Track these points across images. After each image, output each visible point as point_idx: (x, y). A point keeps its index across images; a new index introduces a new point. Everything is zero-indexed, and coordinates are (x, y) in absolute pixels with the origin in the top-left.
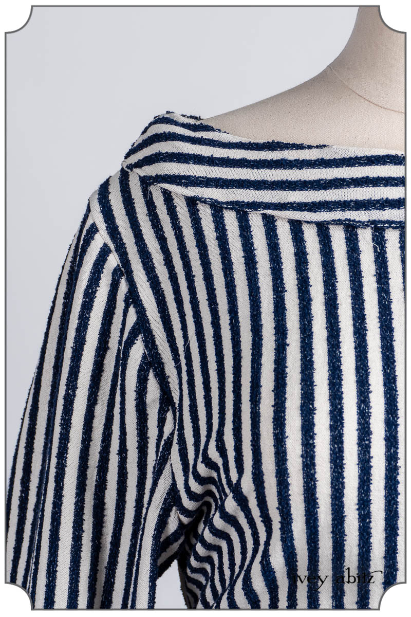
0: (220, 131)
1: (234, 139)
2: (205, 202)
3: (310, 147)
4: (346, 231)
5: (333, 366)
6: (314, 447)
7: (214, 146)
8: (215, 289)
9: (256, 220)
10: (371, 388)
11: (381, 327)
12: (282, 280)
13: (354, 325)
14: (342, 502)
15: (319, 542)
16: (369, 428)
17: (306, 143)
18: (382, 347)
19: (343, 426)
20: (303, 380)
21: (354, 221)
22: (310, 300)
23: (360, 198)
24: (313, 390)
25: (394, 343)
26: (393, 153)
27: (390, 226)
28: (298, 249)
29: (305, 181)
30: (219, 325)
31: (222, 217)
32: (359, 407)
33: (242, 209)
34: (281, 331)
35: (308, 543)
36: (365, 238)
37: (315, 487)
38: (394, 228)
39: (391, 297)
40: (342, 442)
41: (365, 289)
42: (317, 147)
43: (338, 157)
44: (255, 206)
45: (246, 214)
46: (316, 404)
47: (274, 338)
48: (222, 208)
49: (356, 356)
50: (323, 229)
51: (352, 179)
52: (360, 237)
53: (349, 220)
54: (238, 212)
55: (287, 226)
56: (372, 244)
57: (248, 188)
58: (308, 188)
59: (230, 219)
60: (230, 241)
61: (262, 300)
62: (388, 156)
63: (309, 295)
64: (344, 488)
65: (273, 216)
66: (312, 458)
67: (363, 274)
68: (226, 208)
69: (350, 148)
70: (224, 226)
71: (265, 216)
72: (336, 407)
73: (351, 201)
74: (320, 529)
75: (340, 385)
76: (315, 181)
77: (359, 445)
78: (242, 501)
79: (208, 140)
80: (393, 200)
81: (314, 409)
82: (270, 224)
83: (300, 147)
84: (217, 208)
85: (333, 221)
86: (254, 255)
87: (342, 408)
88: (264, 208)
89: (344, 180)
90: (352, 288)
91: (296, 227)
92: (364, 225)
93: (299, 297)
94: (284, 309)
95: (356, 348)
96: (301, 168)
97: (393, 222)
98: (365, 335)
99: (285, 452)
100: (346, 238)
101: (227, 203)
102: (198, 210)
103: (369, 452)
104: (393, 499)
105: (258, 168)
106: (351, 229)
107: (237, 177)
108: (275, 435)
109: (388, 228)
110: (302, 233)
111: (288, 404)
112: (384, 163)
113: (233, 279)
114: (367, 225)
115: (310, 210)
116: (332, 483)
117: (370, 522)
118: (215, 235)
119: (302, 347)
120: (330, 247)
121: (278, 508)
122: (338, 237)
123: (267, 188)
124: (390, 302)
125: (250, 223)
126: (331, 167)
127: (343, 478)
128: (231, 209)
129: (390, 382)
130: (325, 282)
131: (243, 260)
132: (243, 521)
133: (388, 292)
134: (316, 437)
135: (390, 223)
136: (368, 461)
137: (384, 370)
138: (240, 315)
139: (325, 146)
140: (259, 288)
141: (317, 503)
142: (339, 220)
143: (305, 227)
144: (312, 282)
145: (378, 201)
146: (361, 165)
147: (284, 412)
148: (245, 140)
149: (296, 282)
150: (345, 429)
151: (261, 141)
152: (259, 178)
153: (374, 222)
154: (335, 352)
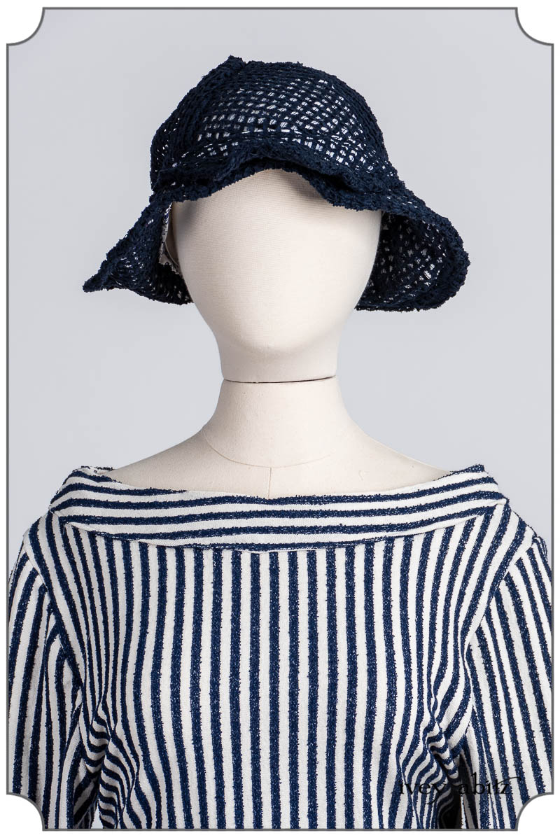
0: (115, 481)
1: (124, 487)
2: (100, 535)
3: (175, 492)
4: (195, 552)
5: (176, 646)
6: (160, 700)
7: (110, 493)
8: (105, 598)
9: (135, 547)
10: (201, 660)
11: (213, 619)
12: (149, 588)
13: (194, 618)
14: (182, 738)
15: (171, 770)
16: (199, 687)
17: (173, 489)
18: (212, 632)
19: (180, 686)
20: (154, 655)
21: (200, 545)
22: (166, 601)
23: (206, 528)
24: (161, 661)
25: (221, 629)
26: (230, 495)
27: (225, 548)
28: (161, 566)
29: (169, 517)
30: (107, 623)
31: (112, 546)
32: (192, 673)
33: (125, 539)
34: (144, 624)
35: (164, 772)
36: (208, 556)
37: (162, 728)
38: (227, 549)
39: (222, 597)
40: (179, 696)
41: (204, 593)
42: (179, 492)
43: (193, 499)
44: (134, 536)
45: (128, 542)
46: (162, 671)
47: (140, 629)
48: (112, 539)
49: (193, 639)
50: (179, 551)
51: (201, 515)
52: (204, 557)
53: (196, 544)
54: (123, 542)
55: (156, 550)
56: (212, 561)
57: (130, 523)
58: (171, 522)
59: (118, 546)
60: (116, 563)
61: (134, 603)
62: (227, 497)
63: (166, 598)
64: (182, 728)
65: (146, 544)
66: (159, 707)
67: (204, 582)
68: (115, 539)
69: (201, 492)
70: (113, 552)
71: (141, 544)
72: (176, 672)
73: (200, 530)
74: (169, 759)
75: (180, 658)
76: (175, 517)
77: (191, 698)
78: (118, 743)
79: (106, 488)
80: (228, 529)
81: (160, 674)
82: (144, 549)
83: (168, 492)
84: (109, 539)
85: (186, 545)
86: (132, 572)
87: (179, 673)
88: (140, 538)
89: (195, 515)
90: (195, 593)
91: (161, 551)
92: (207, 547)
93: (159, 600)
94: (148, 608)
95: (193, 633)
96: (167, 508)
97: (228, 545)
98: (201, 624)
99: (140, 704)
100: (195, 558)
101: (116, 535)
102: (96, 541)
103: (199, 703)
104: (218, 736)
105: (138, 509)
106: (198, 550)
107: (123, 516)
108: (135, 693)
109: (223, 549)
110: (165, 554)
111: (143, 672)
112: (224, 502)
113: (117, 590)
114: (209, 548)
115: (171, 538)
116: (173, 725)
117: (203, 753)
118: (107, 558)
119: (156, 634)
120: (183, 564)
121: (139, 745)
122: (189, 556)
123: (143, 523)
124: (221, 601)
125: (131, 549)
126: (188, 506)
127: (181, 721)
128: (118, 539)
129: (215, 656)
130: (177, 588)
131: (124, 576)
132: (123, 761)
133: (220, 595)
134: (161, 693)
135: (225, 545)
136: (198, 709)
137: (212, 647)
138: (120, 614)
139: (184, 491)
140: (133, 595)
141: (164, 740)
142: (189, 545)
143: (167, 551)
144: (168, 589)
145: (217, 530)
146: (208, 504)
147: (141, 677)
148: (132, 488)
149: (158, 590)
150: (181, 687)
151: (143, 488)
152: (138, 516)
153: (213, 546)
154: (178, 636)
